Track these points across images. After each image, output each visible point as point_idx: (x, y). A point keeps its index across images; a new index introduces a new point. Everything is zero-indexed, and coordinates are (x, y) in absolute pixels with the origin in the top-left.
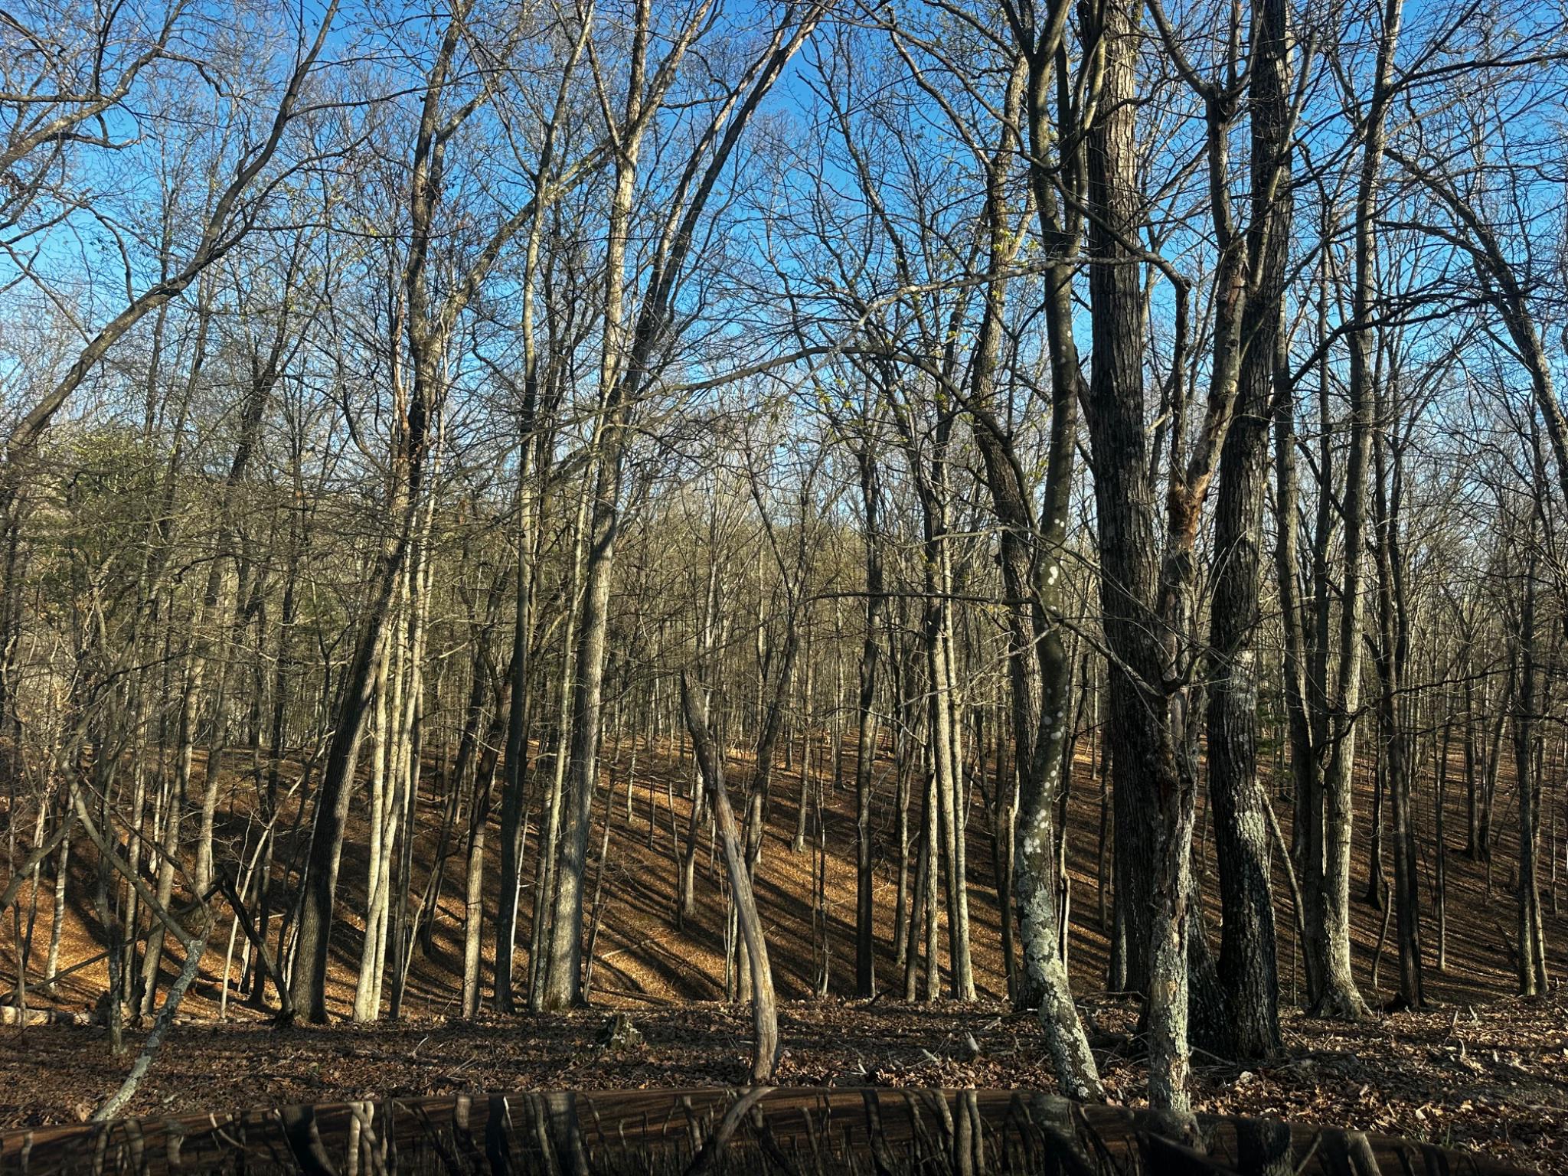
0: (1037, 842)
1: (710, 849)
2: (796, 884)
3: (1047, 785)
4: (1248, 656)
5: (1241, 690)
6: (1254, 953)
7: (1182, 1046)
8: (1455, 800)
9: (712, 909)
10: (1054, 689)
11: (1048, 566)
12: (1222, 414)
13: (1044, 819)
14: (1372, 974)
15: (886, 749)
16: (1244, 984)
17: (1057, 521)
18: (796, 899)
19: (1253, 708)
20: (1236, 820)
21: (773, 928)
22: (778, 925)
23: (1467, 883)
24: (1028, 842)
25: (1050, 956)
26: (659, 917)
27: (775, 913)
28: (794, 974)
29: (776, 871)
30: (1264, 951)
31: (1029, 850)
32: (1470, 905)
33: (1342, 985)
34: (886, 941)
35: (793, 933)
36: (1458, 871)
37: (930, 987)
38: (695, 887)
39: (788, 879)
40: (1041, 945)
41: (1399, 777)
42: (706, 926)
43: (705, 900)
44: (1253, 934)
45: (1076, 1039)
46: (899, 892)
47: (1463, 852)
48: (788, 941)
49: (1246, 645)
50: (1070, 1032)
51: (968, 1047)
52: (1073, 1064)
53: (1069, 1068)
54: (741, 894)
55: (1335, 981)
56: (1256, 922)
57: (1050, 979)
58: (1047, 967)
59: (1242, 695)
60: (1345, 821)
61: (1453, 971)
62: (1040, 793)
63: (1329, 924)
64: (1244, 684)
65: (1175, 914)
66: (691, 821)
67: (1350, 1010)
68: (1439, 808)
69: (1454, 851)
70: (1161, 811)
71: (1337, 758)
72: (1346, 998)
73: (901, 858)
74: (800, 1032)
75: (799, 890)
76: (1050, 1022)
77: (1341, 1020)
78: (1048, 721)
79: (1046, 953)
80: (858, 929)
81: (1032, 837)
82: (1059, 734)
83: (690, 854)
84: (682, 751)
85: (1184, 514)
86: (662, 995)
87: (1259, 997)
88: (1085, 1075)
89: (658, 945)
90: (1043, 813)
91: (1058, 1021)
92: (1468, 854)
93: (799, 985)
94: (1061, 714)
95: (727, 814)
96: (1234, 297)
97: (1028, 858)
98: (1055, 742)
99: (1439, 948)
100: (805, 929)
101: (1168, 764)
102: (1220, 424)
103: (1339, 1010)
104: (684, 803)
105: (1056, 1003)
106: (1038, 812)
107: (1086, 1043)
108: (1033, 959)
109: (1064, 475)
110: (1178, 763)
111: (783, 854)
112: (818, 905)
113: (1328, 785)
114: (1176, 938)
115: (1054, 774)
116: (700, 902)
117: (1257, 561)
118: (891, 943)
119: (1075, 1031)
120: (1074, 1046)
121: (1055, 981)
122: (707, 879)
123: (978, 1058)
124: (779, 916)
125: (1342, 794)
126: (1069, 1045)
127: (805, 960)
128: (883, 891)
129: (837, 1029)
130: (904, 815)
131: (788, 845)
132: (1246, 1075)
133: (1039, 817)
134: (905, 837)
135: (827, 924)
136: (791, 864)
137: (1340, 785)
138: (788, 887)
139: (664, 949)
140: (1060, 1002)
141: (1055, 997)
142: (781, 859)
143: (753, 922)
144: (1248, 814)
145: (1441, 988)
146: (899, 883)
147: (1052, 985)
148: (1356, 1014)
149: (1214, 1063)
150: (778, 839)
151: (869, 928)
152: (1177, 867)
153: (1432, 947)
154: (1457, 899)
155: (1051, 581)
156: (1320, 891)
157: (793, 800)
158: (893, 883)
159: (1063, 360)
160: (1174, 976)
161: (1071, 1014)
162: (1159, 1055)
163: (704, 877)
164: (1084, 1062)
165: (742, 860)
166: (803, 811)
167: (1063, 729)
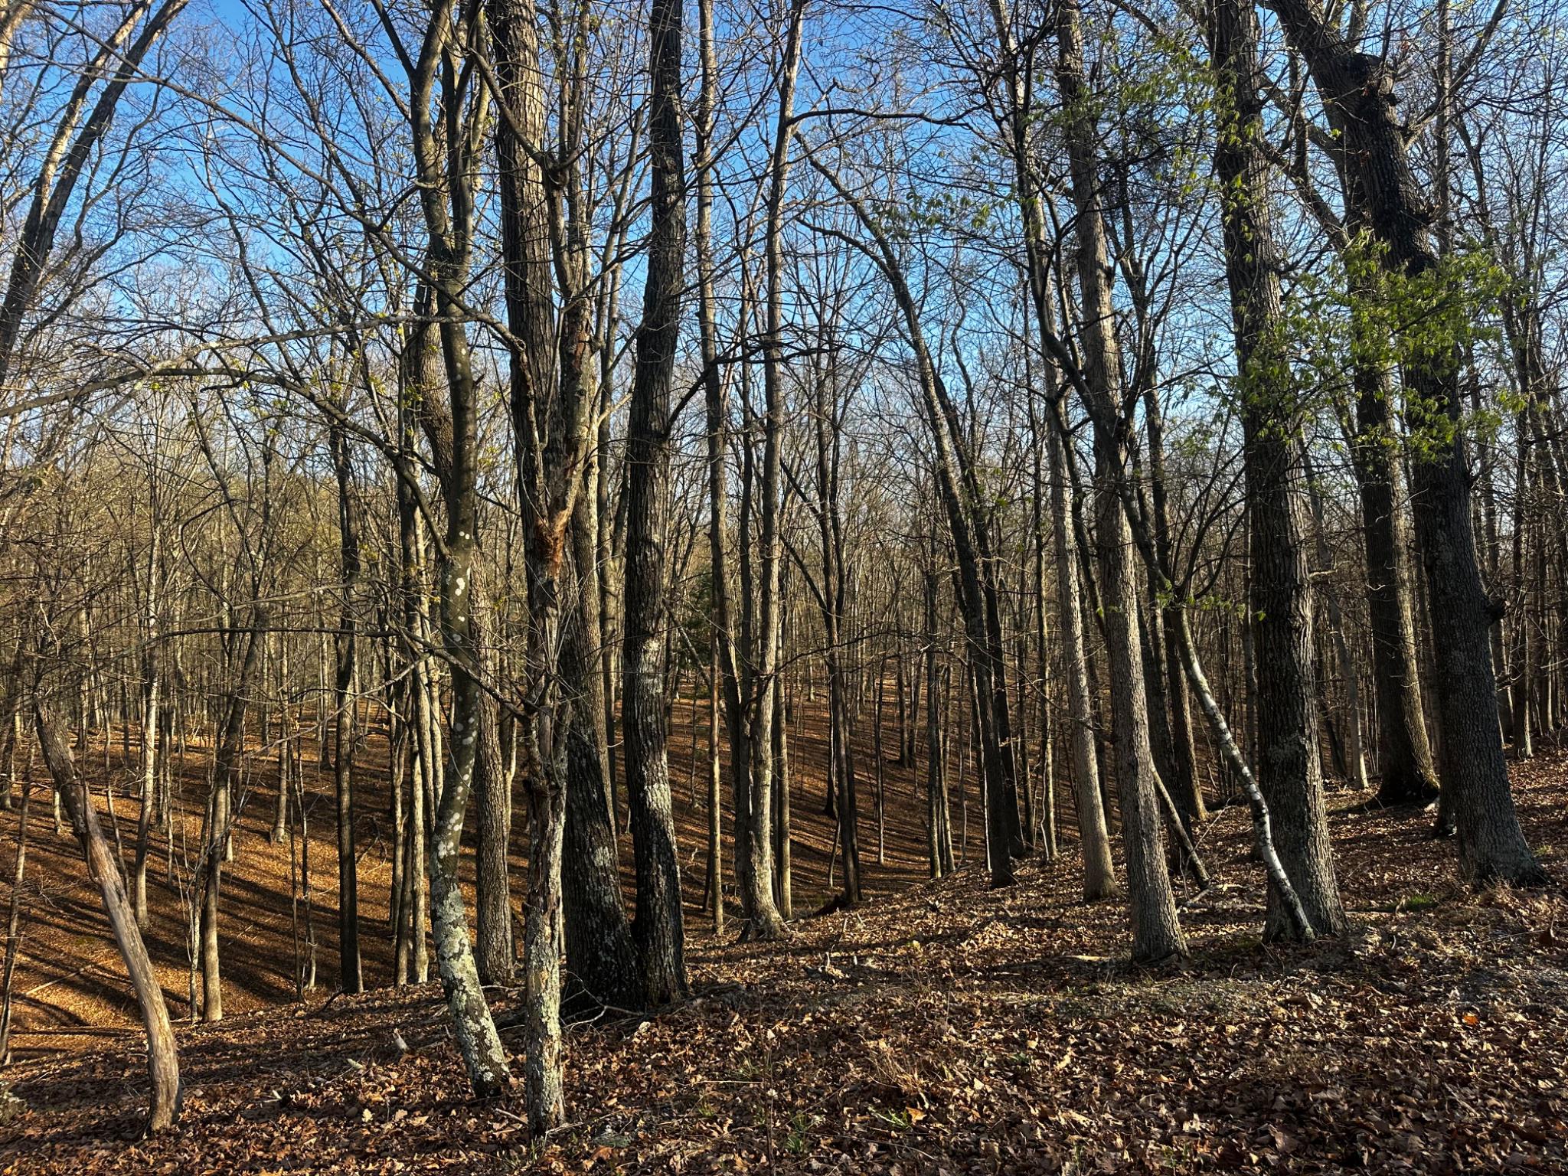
0: (451, 844)
1: (166, 853)
2: (277, 877)
3: (460, 789)
4: (654, 645)
5: (649, 675)
6: (661, 910)
7: (554, 1028)
8: (891, 719)
9: (171, 919)
10: (465, 697)
11: (455, 577)
12: (576, 456)
13: (458, 822)
14: (828, 876)
15: (381, 721)
16: (653, 939)
17: (462, 534)
18: (277, 894)
19: (660, 691)
20: (645, 793)
21: (249, 928)
22: (256, 924)
23: (899, 787)
24: (442, 846)
25: (461, 952)
26: (103, 937)
27: (252, 912)
28: (276, 973)
29: (252, 867)
30: (670, 906)
31: (443, 853)
32: (902, 805)
33: (765, 910)
34: (381, 922)
35: (274, 929)
36: (894, 779)
37: (418, 965)
38: (149, 898)
39: (267, 873)
40: (452, 945)
41: (840, 708)
42: (164, 939)
43: (162, 910)
44: (660, 893)
45: (483, 1028)
46: (394, 869)
47: (896, 762)
48: (267, 939)
49: (653, 636)
50: (478, 1022)
51: (397, 1046)
52: (479, 1052)
53: (475, 1057)
54: (126, 941)
55: (760, 907)
56: (662, 881)
57: (458, 975)
58: (456, 965)
59: (650, 681)
60: (766, 766)
61: (890, 863)
62: (453, 798)
63: (755, 858)
64: (652, 670)
65: (546, 909)
66: (140, 822)
67: (771, 931)
68: (877, 727)
69: (890, 762)
70: (535, 817)
71: (759, 712)
72: (768, 921)
73: (395, 834)
74: (234, 1057)
75: (280, 883)
76: (457, 1015)
77: (762, 941)
78: (460, 727)
79: (456, 950)
80: (341, 912)
81: (446, 841)
82: (471, 739)
83: (140, 862)
84: (126, 746)
85: (548, 545)
86: (110, 1024)
87: (666, 948)
88: (491, 1060)
89: (102, 968)
90: (457, 816)
91: (467, 1013)
92: (900, 763)
93: (282, 983)
94: (472, 720)
95: (104, 859)
96: (580, 350)
97: (441, 861)
98: (468, 747)
99: (879, 846)
100: (288, 924)
101: (537, 775)
102: (574, 464)
103: (762, 932)
104: (132, 804)
105: (465, 997)
106: (451, 816)
107: (493, 1029)
108: (444, 958)
109: (467, 489)
110: (547, 774)
111: (260, 848)
112: (299, 895)
113: (752, 737)
114: (548, 930)
115: (466, 777)
116: (157, 913)
117: (661, 558)
118: (387, 923)
119: (482, 1020)
120: (481, 1035)
121: (465, 976)
122: (166, 887)
123: (406, 1056)
124: (257, 914)
125: (764, 744)
126: (476, 1035)
127: (289, 956)
128: (372, 871)
129: (276, 1046)
130: (398, 791)
131: (266, 837)
132: (644, 1025)
133: (453, 821)
134: (399, 813)
135: (310, 912)
136: (270, 857)
137: (762, 736)
138: (268, 882)
139: (110, 972)
140: (468, 996)
141: (464, 991)
142: (258, 853)
143: (143, 968)
144: (656, 786)
145: (881, 879)
146: (394, 861)
147: (461, 981)
148: (775, 932)
149: (625, 1016)
150: (250, 830)
151: (353, 909)
152: (549, 865)
153: (874, 845)
154: (892, 801)
155: (458, 592)
156: (747, 829)
157: (270, 787)
158: (389, 860)
159: (459, 377)
160: (546, 965)
161: (480, 1004)
162: (533, 1039)
163: (160, 884)
164: (490, 1047)
165: (126, 904)
166: (284, 799)
167: (474, 734)
